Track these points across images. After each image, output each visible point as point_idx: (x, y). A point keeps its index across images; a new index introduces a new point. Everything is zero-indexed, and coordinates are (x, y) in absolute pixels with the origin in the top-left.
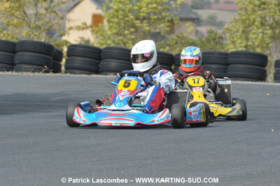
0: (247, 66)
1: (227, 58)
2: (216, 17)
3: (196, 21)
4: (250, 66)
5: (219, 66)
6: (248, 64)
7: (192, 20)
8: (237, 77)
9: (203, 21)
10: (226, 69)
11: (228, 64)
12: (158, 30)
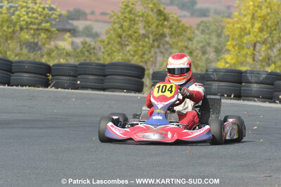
0: (124, 78)
1: (104, 70)
2: (92, 28)
3: (72, 32)
4: (127, 77)
5: (96, 77)
6: (125, 75)
7: (69, 31)
8: (115, 88)
9: (79, 32)
10: (103, 80)
11: (105, 76)
12: (36, 40)
